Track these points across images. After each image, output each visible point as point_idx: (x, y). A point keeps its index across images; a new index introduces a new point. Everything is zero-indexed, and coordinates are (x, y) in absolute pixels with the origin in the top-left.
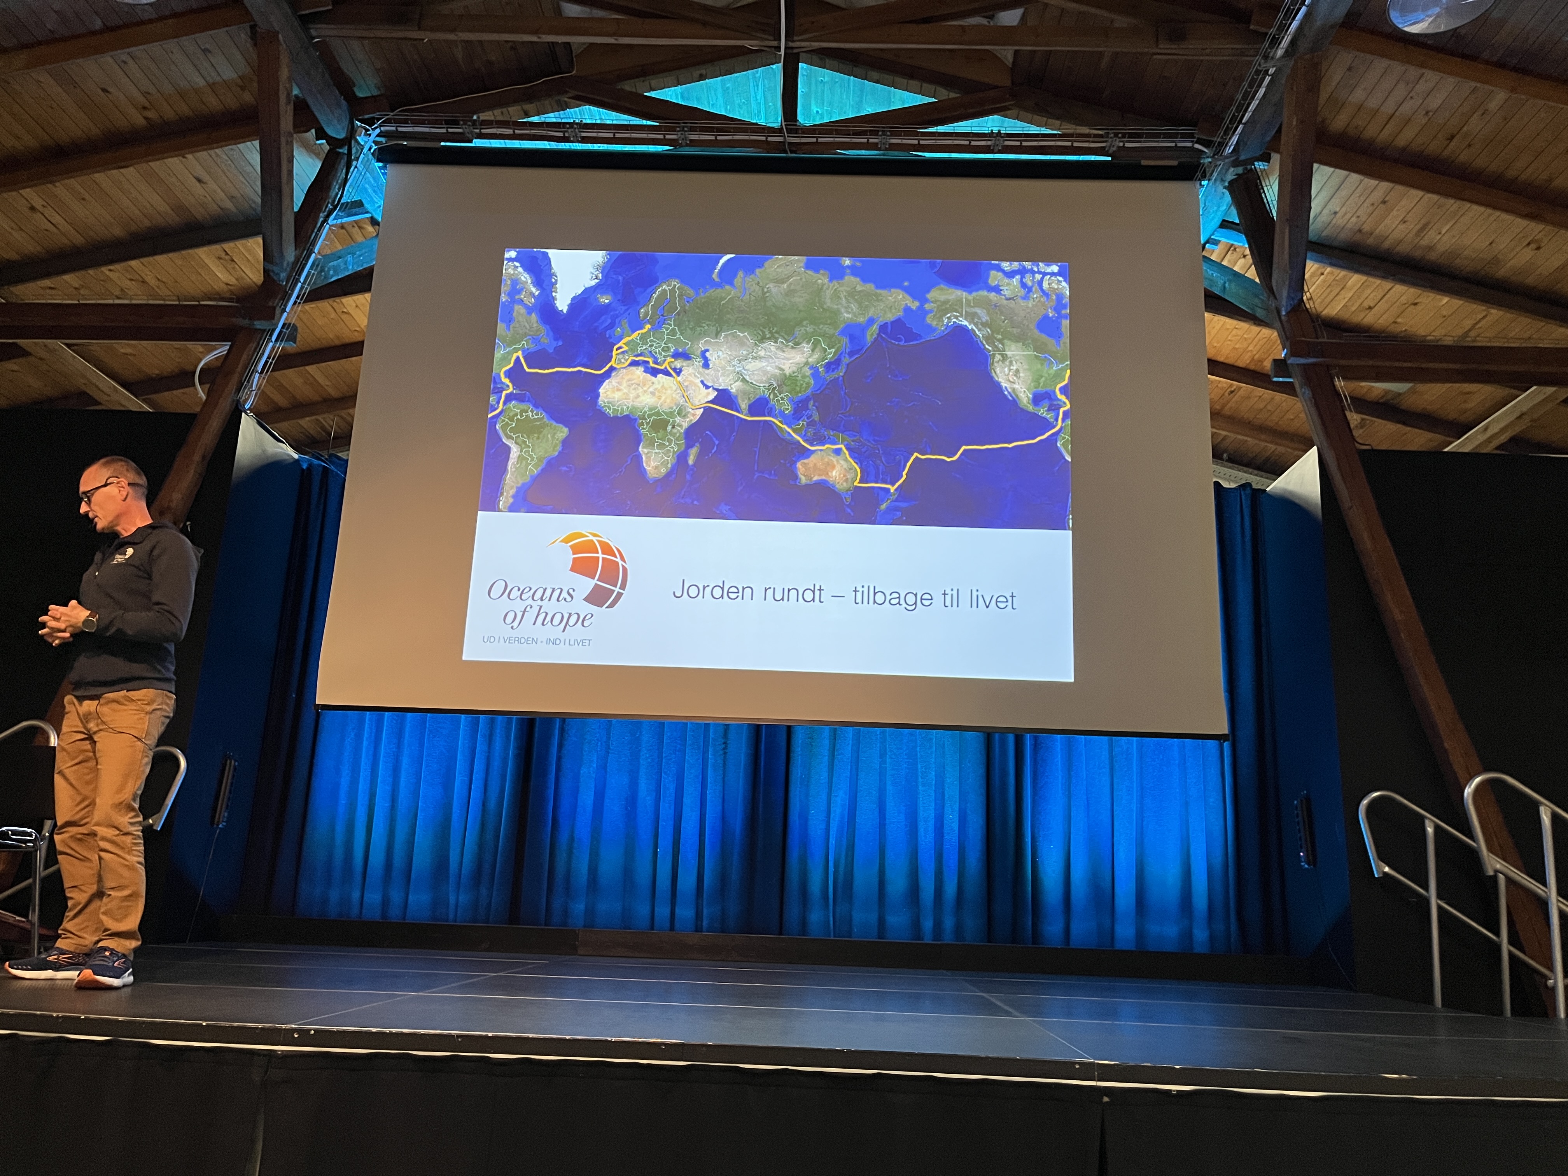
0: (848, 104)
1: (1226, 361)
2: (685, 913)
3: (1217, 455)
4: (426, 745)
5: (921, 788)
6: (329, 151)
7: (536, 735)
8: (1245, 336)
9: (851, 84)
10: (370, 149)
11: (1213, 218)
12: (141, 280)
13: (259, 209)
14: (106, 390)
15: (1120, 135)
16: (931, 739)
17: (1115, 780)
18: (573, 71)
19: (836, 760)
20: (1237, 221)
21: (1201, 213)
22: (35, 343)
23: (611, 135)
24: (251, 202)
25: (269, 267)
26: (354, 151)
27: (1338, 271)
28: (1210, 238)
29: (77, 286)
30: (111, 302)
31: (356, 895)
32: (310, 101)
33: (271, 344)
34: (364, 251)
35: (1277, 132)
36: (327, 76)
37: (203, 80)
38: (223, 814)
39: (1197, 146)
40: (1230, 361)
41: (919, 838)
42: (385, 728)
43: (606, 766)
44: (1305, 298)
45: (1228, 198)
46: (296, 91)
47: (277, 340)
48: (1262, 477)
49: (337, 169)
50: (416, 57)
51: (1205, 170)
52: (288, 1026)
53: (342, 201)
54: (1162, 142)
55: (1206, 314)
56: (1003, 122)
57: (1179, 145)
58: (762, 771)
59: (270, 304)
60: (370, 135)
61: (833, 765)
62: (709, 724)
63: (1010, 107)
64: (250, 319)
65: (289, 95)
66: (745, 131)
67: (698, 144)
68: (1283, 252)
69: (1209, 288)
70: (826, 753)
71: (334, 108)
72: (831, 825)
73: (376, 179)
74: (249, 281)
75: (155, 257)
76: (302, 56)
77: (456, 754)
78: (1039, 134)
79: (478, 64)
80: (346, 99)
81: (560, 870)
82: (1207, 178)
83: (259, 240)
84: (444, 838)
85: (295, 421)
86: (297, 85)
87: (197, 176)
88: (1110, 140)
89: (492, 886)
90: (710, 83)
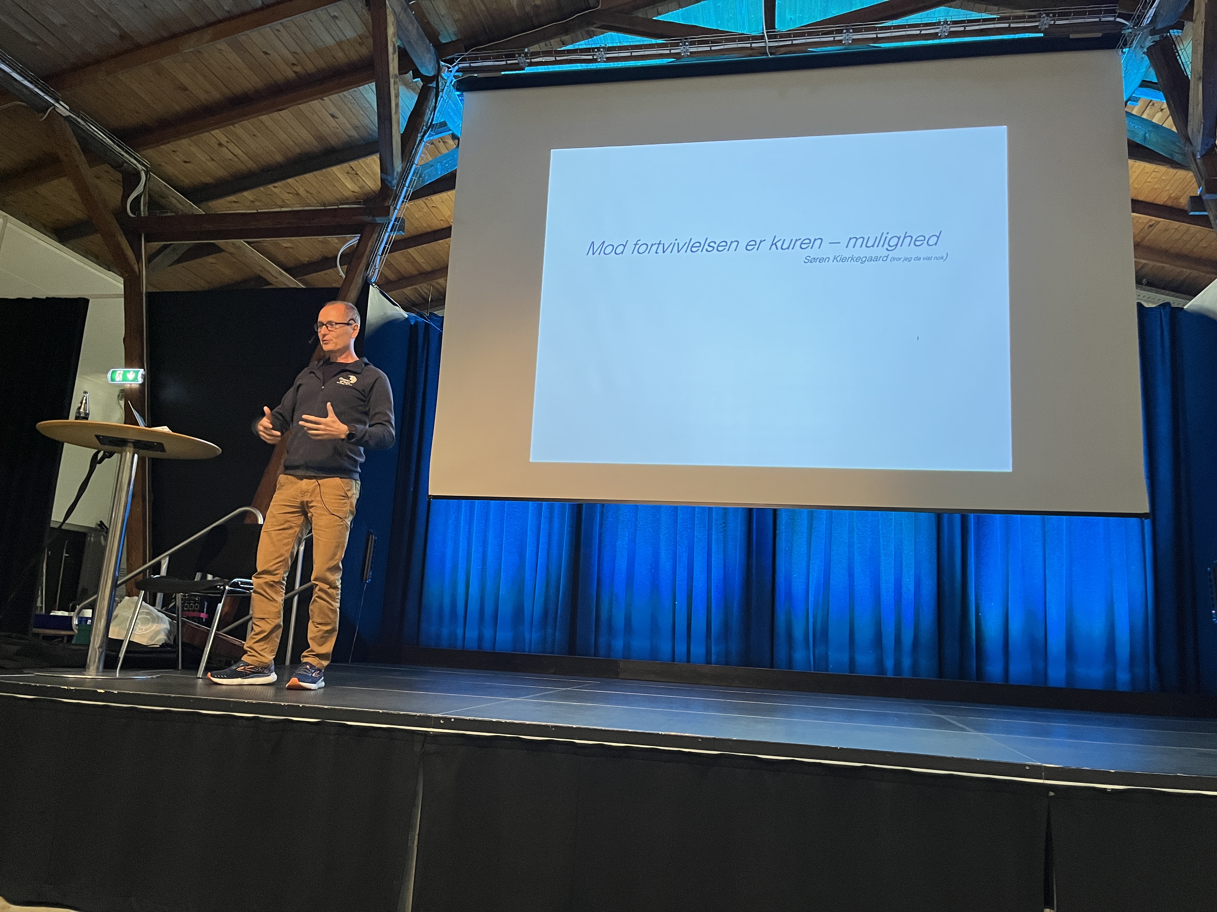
0: (816, 10)
1: (1146, 200)
2: (698, 650)
3: (1139, 282)
4: (505, 524)
5: (883, 558)
6: (423, 86)
7: (584, 517)
8: (1163, 178)
10: (451, 83)
11: (1134, 79)
12: (295, 192)
13: (376, 134)
14: (274, 274)
15: (1051, 15)
16: (891, 519)
17: (1047, 552)
18: (599, 5)
19: (813, 536)
20: (1155, 80)
21: (1123, 76)
22: (225, 243)
23: (629, 54)
24: (369, 130)
25: (384, 176)
26: (440, 84)
28: (1131, 96)
29: (252, 199)
30: (278, 210)
31: (460, 632)
32: (409, 51)
33: (387, 234)
34: (448, 159)
35: (1190, 3)
36: (421, 30)
37: (334, 41)
38: (369, 574)
39: (1118, 20)
40: (1149, 200)
41: (882, 597)
42: (476, 512)
43: (635, 539)
45: (1147, 61)
46: (399, 43)
47: (391, 231)
48: (1178, 297)
49: (429, 100)
50: (483, 8)
51: (1126, 38)
52: (436, 715)
53: (433, 123)
54: (1088, 18)
55: (1130, 161)
56: (948, 12)
57: (1103, 19)
58: (754, 545)
59: (386, 204)
60: (451, 71)
61: (810, 540)
62: (712, 508)
64: (372, 216)
65: (394, 46)
66: (733, 40)
67: (696, 55)
68: (1198, 105)
69: (1130, 138)
70: (805, 530)
71: (425, 54)
72: (810, 586)
73: (456, 104)
74: (369, 188)
75: (305, 175)
76: (403, 16)
77: (527, 531)
78: (980, 19)
79: (528, 9)
80: (434, 46)
81: (604, 615)
82: (1128, 46)
83: (376, 158)
84: (520, 591)
85: (402, 290)
86: (400, 38)
87: (331, 112)
88: (1043, 19)
89: (555, 627)
90: (705, 4)
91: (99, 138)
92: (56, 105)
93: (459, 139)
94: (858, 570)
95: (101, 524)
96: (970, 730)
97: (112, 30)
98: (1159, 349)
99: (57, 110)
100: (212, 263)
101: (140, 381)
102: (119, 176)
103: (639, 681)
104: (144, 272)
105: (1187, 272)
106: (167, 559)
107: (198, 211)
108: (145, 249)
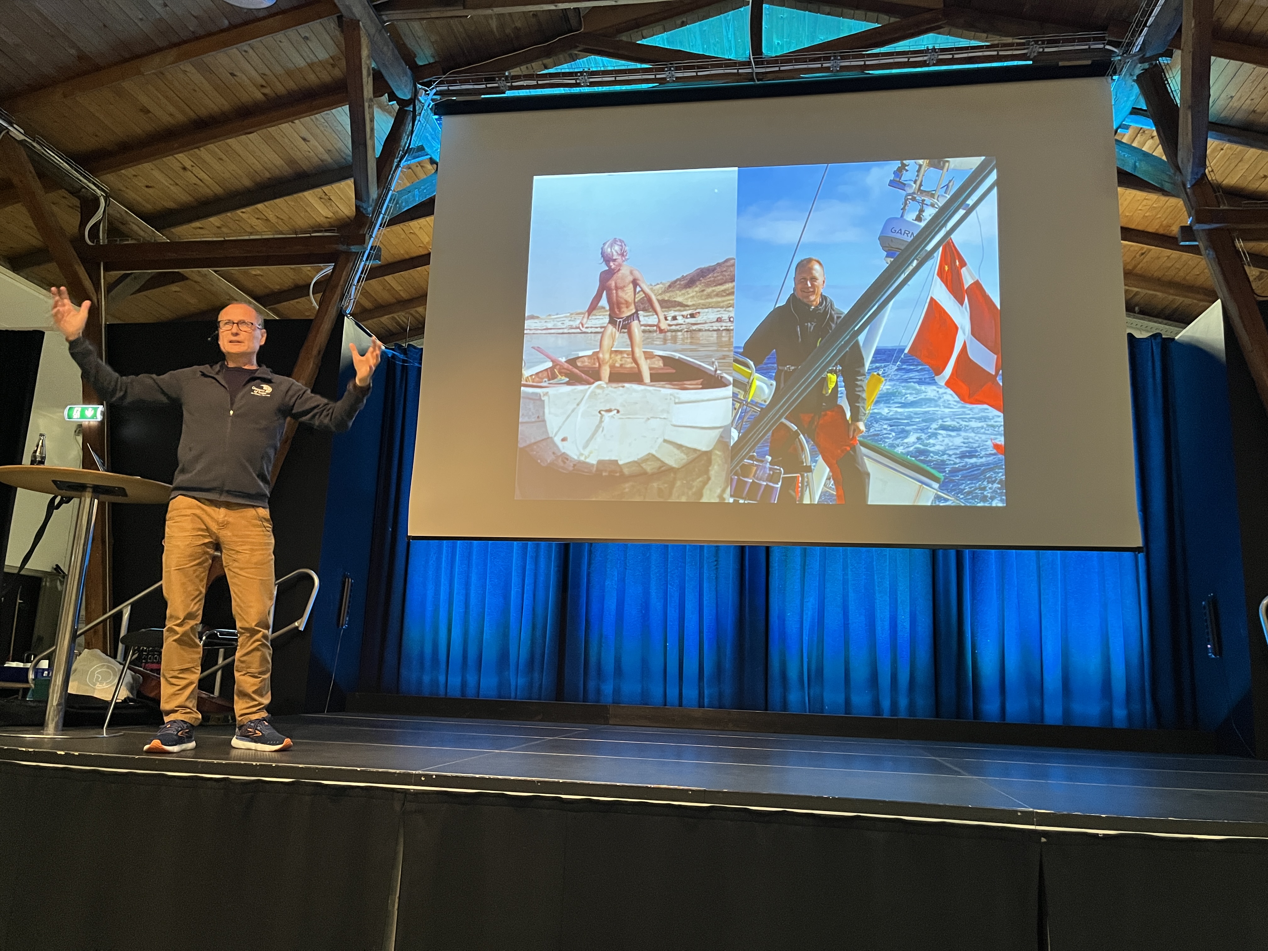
0: (804, 35)
1: (1137, 228)
2: (691, 693)
3: (1130, 309)
4: (488, 565)
5: (878, 595)
6: (399, 110)
7: (571, 556)
8: (1154, 205)
9: (806, 17)
10: (429, 106)
11: (1124, 107)
12: (265, 218)
13: (350, 159)
15: (1040, 42)
16: (886, 555)
17: (1042, 587)
18: (581, 28)
19: (806, 573)
20: (1145, 108)
21: (1113, 103)
22: (192, 271)
23: (613, 79)
24: (342, 154)
25: (359, 203)
26: (417, 108)
27: (1237, 146)
28: (1121, 124)
29: (219, 225)
30: (247, 238)
31: (442, 678)
32: (384, 73)
33: (363, 263)
34: (426, 185)
35: (1178, 31)
36: (396, 52)
37: (305, 63)
38: (345, 619)
39: (1108, 47)
40: (1140, 228)
41: (877, 636)
42: (458, 553)
43: (624, 578)
44: (1207, 172)
45: (1136, 89)
46: (373, 65)
47: (367, 260)
48: (1171, 326)
49: (405, 124)
50: (461, 30)
51: (1115, 66)
52: (417, 772)
53: (410, 148)
54: (1077, 45)
55: (1119, 189)
56: (937, 39)
57: (1092, 47)
58: (747, 583)
59: (361, 232)
60: (428, 94)
61: (804, 576)
62: (703, 546)
63: (943, 26)
64: (347, 245)
65: (369, 68)
66: (719, 66)
67: (681, 80)
68: (1187, 134)
69: (1120, 167)
70: (798, 567)
71: (401, 77)
72: (804, 625)
73: (434, 129)
74: (342, 213)
75: (275, 201)
76: (377, 38)
77: (511, 572)
78: (970, 47)
79: (508, 31)
80: (410, 68)
81: (593, 659)
82: (1117, 74)
83: (350, 182)
84: (505, 636)
85: (379, 319)
86: (374, 60)
87: (303, 136)
88: (1031, 47)
89: (542, 672)
90: (690, 28)
91: (57, 164)
92: (10, 128)
93: (437, 165)
94: (852, 606)
95: (57, 568)
96: (964, 773)
97: (70, 51)
98: (1150, 380)
99: (10, 133)
100: (175, 292)
101: (99, 418)
102: (77, 202)
103: (629, 727)
104: (103, 303)
105: (1179, 300)
106: (129, 607)
107: (161, 237)
108: (104, 278)
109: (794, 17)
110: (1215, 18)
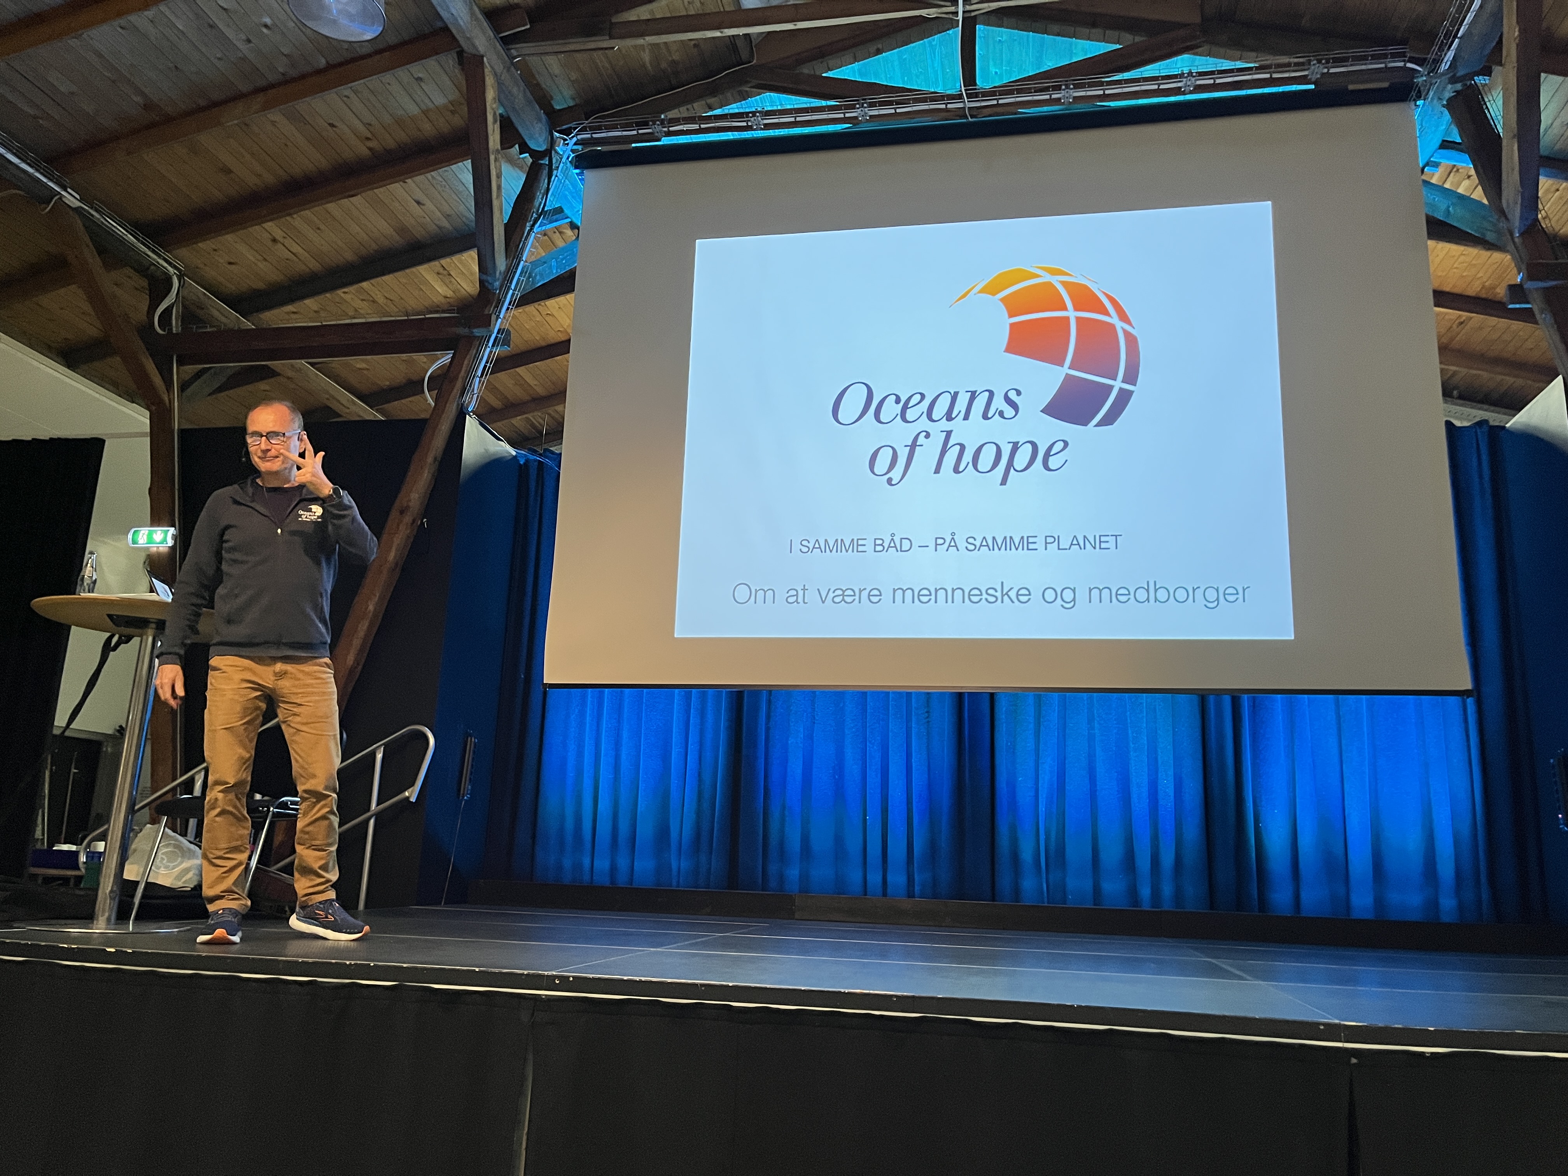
0: (1027, 62)
1: (1453, 291)
2: (897, 879)
3: (1447, 393)
4: (643, 719)
5: (1132, 754)
6: (532, 163)
7: (745, 708)
8: (1474, 262)
9: (1031, 40)
10: (568, 158)
11: (1432, 139)
12: (371, 299)
13: (473, 224)
14: (344, 402)
15: (1324, 61)
16: (1142, 703)
17: (1343, 742)
18: (753, 59)
19: (1042, 726)
20: (1459, 140)
21: (1418, 135)
22: (283, 364)
23: (792, 119)
24: (464, 219)
25: (484, 277)
26: (554, 161)
28: (1429, 160)
29: (316, 309)
30: (348, 322)
31: (587, 861)
32: (514, 119)
33: (488, 350)
34: (565, 254)
35: (1497, 43)
36: (529, 94)
37: (417, 108)
38: (467, 787)
39: (1409, 65)
40: (1457, 290)
41: (1133, 805)
42: (606, 704)
43: (812, 735)
44: (1540, 216)
45: (1447, 116)
46: (502, 110)
47: (493, 346)
48: (1499, 413)
49: (539, 180)
50: (607, 65)
51: (1419, 89)
52: (550, 973)
53: (546, 209)
54: (1371, 64)
55: (1429, 243)
56: (1194, 61)
57: (1390, 65)
58: (966, 740)
59: (486, 312)
60: (568, 144)
61: (1039, 732)
62: (911, 693)
63: (1201, 44)
64: (469, 328)
65: (495, 114)
66: (924, 100)
67: (877, 119)
68: (1513, 170)
69: (1430, 214)
70: (1031, 719)
71: (535, 123)
72: (1040, 793)
73: (574, 185)
74: (464, 291)
75: (383, 278)
76: (505, 77)
77: (672, 728)
78: (1233, 69)
79: (664, 65)
80: (545, 113)
81: (774, 835)
82: (1422, 98)
83: (473, 254)
84: (664, 807)
85: (509, 420)
86: (501, 103)
87: (416, 198)
88: (1313, 67)
89: (711, 853)
90: (887, 56)
91: (118, 234)
92: (63, 193)
93: (578, 229)
94: (1101, 770)
96: (1248, 978)
97: (135, 99)
98: (1476, 480)
99: (64, 199)
100: (265, 391)
101: (170, 543)
102: (145, 283)
103: (821, 923)
104: (176, 404)
105: (1510, 380)
107: (247, 324)
108: (177, 375)
109: (1015, 40)
110: (1544, 25)
